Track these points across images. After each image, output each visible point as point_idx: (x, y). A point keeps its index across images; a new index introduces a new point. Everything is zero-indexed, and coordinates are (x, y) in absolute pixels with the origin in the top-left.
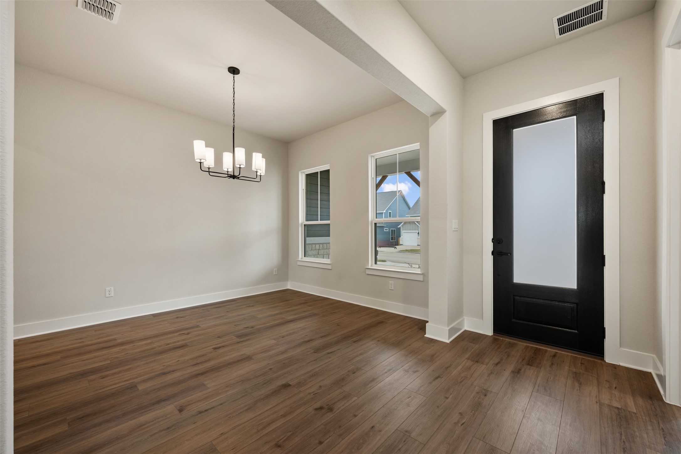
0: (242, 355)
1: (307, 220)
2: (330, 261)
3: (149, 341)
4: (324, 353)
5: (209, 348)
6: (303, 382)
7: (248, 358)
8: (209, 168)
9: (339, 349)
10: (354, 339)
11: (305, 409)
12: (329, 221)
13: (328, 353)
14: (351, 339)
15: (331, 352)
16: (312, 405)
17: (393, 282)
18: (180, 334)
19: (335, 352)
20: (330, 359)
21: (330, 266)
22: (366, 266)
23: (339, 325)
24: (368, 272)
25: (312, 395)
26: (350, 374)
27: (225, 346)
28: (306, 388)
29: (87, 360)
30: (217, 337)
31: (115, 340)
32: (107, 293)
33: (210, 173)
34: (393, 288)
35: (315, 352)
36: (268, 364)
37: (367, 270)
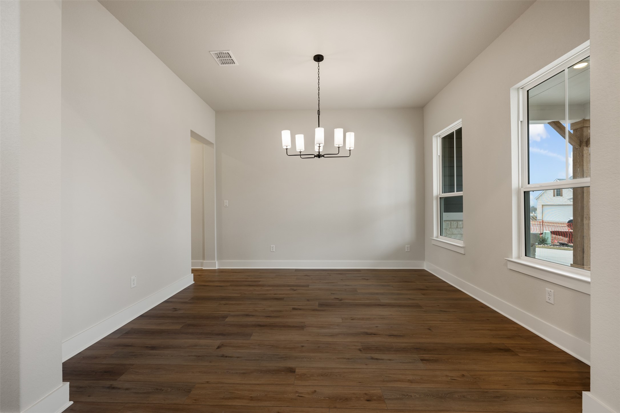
0: (302, 322)
1: (444, 191)
2: (463, 243)
3: (271, 288)
4: (369, 355)
5: (291, 307)
6: (309, 376)
7: (301, 327)
8: (300, 152)
9: (390, 360)
10: (426, 356)
11: (272, 406)
12: (462, 192)
13: (372, 358)
14: (423, 354)
15: (377, 359)
16: (282, 406)
17: (553, 291)
18: (291, 289)
19: (381, 361)
20: (365, 367)
21: (463, 250)
22: (508, 257)
23: (430, 330)
24: (511, 266)
25: (297, 395)
26: (362, 399)
27: (302, 309)
28: (301, 384)
29: (236, 290)
30: (307, 299)
31: (259, 281)
32: (272, 249)
33: (301, 156)
34: (552, 302)
35: (360, 350)
36: (308, 340)
37: (508, 262)
